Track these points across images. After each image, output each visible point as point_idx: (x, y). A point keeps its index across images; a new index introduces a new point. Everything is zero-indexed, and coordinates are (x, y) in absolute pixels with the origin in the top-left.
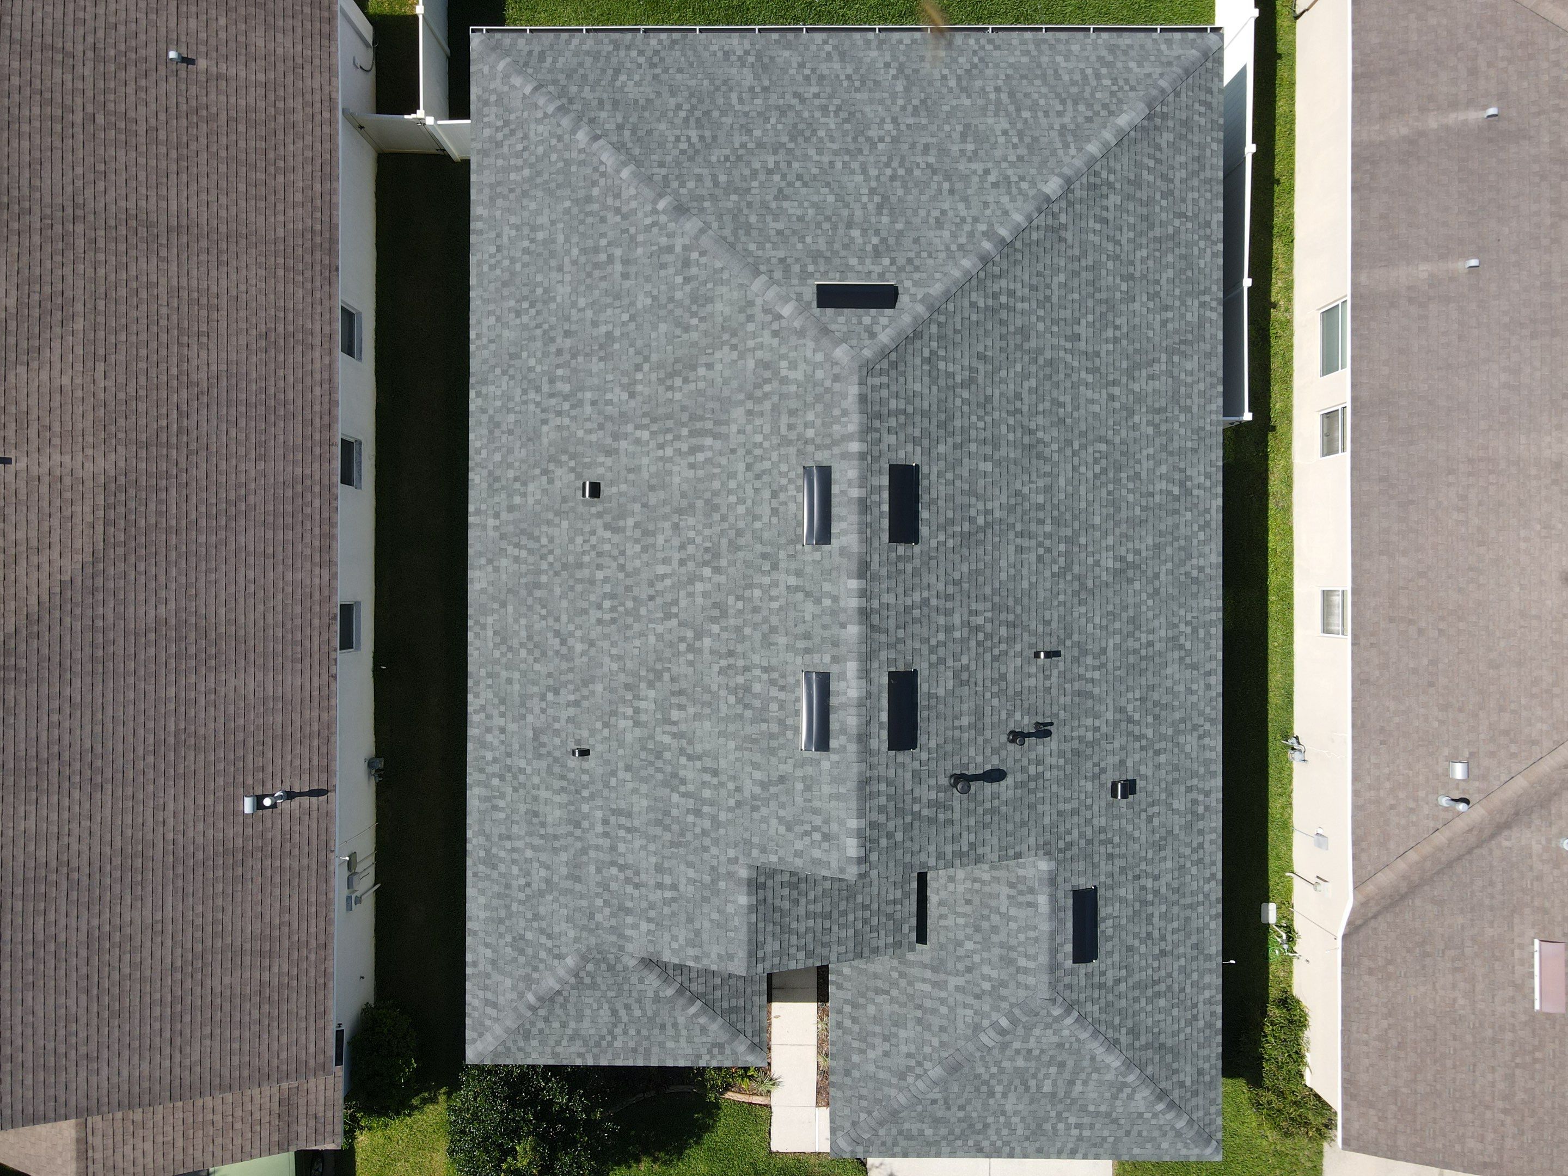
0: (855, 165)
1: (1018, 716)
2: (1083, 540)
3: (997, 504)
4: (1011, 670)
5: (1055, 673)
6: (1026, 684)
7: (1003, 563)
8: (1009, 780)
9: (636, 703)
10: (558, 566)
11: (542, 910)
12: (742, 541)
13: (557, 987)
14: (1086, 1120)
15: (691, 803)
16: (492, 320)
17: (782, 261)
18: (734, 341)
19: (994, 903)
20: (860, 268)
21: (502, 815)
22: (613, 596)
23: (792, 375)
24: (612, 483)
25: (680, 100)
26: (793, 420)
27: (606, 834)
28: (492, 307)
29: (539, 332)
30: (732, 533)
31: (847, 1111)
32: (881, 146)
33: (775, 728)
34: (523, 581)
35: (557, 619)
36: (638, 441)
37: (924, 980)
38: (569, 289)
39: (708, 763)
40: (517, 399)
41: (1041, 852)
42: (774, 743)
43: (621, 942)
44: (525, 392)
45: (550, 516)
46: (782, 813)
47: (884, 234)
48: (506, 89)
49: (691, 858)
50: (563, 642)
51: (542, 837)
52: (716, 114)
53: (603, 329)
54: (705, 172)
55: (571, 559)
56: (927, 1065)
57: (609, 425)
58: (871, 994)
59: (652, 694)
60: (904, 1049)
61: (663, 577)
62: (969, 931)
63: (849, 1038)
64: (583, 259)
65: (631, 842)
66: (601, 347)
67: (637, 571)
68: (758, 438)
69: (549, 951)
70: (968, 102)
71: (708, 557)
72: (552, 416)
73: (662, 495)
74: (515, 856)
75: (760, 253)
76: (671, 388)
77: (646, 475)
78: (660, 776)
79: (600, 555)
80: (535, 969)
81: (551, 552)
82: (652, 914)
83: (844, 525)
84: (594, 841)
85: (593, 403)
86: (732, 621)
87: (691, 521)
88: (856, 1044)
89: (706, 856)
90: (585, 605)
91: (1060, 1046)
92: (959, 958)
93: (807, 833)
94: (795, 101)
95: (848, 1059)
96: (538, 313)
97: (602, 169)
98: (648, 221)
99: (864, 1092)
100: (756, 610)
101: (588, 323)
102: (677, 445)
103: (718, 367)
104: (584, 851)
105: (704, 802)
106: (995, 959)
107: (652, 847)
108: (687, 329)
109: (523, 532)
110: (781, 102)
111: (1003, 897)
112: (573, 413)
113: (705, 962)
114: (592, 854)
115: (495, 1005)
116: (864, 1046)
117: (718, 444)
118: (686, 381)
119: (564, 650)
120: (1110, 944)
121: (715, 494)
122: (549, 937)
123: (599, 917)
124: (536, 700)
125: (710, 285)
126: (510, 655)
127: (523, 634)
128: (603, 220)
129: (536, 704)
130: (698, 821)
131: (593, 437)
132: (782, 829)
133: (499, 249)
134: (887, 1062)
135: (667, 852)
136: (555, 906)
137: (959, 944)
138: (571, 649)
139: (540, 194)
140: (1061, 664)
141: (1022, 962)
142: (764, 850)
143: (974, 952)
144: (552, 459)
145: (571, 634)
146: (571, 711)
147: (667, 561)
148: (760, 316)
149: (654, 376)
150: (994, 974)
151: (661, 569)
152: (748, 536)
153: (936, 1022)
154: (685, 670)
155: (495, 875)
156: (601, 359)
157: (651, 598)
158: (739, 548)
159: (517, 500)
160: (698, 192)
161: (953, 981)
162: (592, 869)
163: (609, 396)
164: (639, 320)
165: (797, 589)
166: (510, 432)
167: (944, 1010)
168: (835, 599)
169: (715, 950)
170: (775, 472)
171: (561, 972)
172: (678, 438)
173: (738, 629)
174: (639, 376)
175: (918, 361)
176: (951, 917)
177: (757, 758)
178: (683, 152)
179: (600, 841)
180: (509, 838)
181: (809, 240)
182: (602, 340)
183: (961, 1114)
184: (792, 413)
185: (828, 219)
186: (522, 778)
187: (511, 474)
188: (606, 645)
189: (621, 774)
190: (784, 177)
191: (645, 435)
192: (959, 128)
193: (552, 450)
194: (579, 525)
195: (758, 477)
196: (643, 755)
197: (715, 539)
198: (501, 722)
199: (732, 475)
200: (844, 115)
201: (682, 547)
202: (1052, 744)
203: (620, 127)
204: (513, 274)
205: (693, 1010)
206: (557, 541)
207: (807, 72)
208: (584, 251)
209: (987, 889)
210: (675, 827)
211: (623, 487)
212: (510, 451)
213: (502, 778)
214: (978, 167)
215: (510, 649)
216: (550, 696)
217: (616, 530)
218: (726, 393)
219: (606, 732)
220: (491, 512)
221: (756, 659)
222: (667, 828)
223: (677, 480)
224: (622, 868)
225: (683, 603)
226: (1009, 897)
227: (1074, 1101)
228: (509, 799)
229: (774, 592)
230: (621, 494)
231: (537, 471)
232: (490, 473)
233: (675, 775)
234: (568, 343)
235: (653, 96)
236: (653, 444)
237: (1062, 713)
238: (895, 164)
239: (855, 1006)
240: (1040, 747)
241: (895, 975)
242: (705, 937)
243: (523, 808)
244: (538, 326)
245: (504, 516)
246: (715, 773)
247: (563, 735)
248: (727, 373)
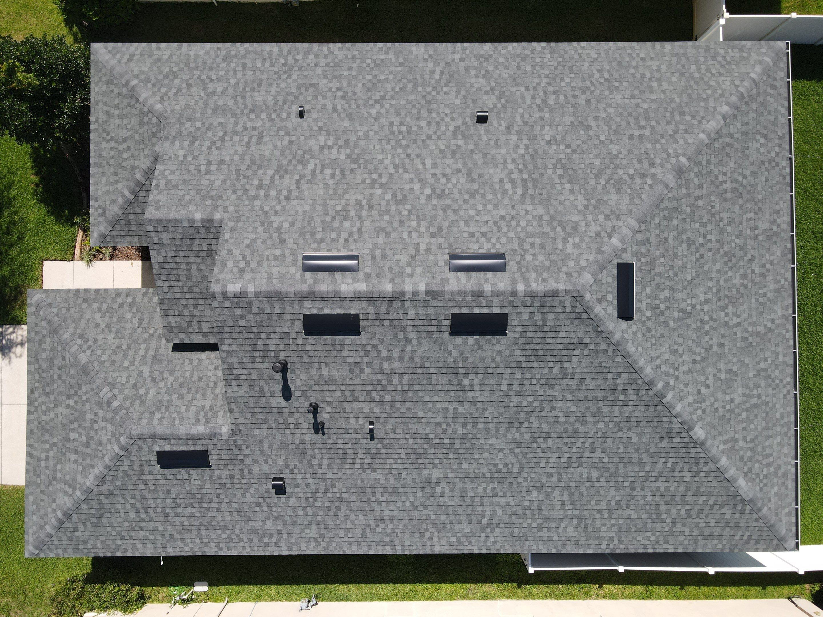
0: (710, 296)
1: (329, 410)
2: (451, 456)
3: (478, 393)
4: (361, 405)
5: (359, 436)
6: (351, 415)
7: (436, 399)
8: (284, 404)
9: (335, 147)
10: (429, 98)
11: (194, 89)
12: (450, 213)
13: (141, 99)
14: (51, 463)
15: (267, 182)
16: (594, 56)
17: (648, 240)
18: (591, 208)
19: (199, 396)
20: (644, 295)
21: (259, 65)
22: (409, 132)
23: (569, 246)
24: (487, 131)
25: (749, 178)
26: (537, 246)
27: (245, 129)
28: (603, 55)
29: (588, 84)
30: (456, 207)
31: (59, 300)
32: (722, 314)
33: (319, 236)
34: (418, 77)
35: (392, 98)
36: (517, 146)
37: (147, 350)
38: (619, 102)
39: (294, 193)
40: (542, 71)
41: (234, 427)
42: (308, 236)
43: (171, 138)
44: (547, 76)
45: (463, 93)
46: (259, 241)
47: (667, 313)
48: (752, 62)
49: (228, 183)
50: (377, 102)
51: (244, 89)
52: (741, 202)
53: (593, 124)
54: (704, 192)
55: (434, 106)
56: (89, 353)
57: (527, 128)
58: (139, 315)
59: (342, 157)
60: (100, 337)
61: (423, 163)
62: (181, 380)
63: (109, 301)
64: (640, 110)
65: (240, 144)
66: (581, 123)
67: (427, 147)
68: (523, 224)
69: (166, 94)
70: (751, 375)
71: (438, 191)
72: (532, 93)
73: (481, 161)
74: (231, 73)
75: (653, 225)
76: (555, 167)
77: (494, 151)
78: (285, 162)
79: (438, 123)
80: (154, 85)
81: (438, 93)
82: (190, 158)
83: (464, 281)
84: (241, 121)
85: (542, 119)
86: (393, 208)
87: (463, 181)
88: (105, 306)
89: (229, 192)
90: (403, 114)
91: (100, 443)
92: (162, 373)
93: (244, 258)
94: (749, 257)
95: (95, 300)
96: (601, 84)
97: (704, 122)
98: (671, 151)
99: (72, 311)
100: (402, 223)
101: (596, 114)
102: (516, 171)
103: (572, 197)
104: (234, 115)
105: (267, 191)
106: (160, 397)
107: (236, 158)
108: (597, 177)
109: (451, 76)
110: (749, 247)
111: (203, 402)
112: (534, 106)
113: (155, 192)
114: (232, 120)
115: (130, 60)
116: (103, 311)
117: (517, 198)
118: (561, 177)
119: (371, 102)
120: (171, 477)
121: (483, 196)
122: (176, 94)
123: (188, 124)
124: (337, 85)
125: (629, 191)
126: (367, 69)
127: (382, 77)
128: (669, 123)
129: (334, 85)
130: (254, 187)
131: (518, 119)
132: (247, 241)
133: (643, 59)
134: (92, 326)
135: (233, 167)
136: (197, 98)
137: (171, 373)
138: (373, 106)
139: (683, 83)
140: (365, 441)
141: (158, 416)
142: (233, 229)
143: (166, 383)
144: (502, 94)
145: (382, 106)
146: (330, 107)
147: (434, 165)
148: (609, 224)
149: (562, 156)
150: (150, 397)
151: (429, 162)
152: (454, 218)
153: (118, 358)
154: (359, 177)
155: (219, 60)
156: (572, 123)
157: (408, 156)
158: (445, 211)
159: (473, 72)
160: (692, 186)
161: (146, 370)
162: (222, 120)
163: (547, 128)
164: (601, 147)
165: (417, 250)
166: (519, 68)
167: (126, 363)
168: (411, 275)
169: (163, 198)
170: (500, 235)
171: (151, 101)
172: (521, 171)
173: (388, 212)
174: (562, 147)
175: (581, 335)
176: (190, 368)
177: (298, 225)
178: (716, 177)
179: (241, 125)
180: (244, 69)
181: (662, 260)
182: (585, 123)
183: (55, 377)
184: (542, 246)
185: (676, 275)
186: (284, 76)
187: (491, 68)
188: (376, 128)
189: (287, 138)
190: (702, 245)
191: (522, 151)
192: (735, 369)
193: (508, 94)
194: (457, 111)
195: (496, 224)
196: (300, 152)
197: (451, 196)
198: (323, 64)
199: (496, 207)
200: (742, 289)
201: (444, 175)
202: (310, 435)
203: (731, 135)
204: (626, 68)
205: (127, 193)
206: (446, 97)
207: (768, 266)
208: (646, 111)
209: (209, 391)
210: (250, 172)
211: (485, 138)
212: (506, 68)
213: (285, 64)
214: (711, 381)
215: (372, 69)
216: (340, 94)
217: (455, 134)
218: (554, 202)
219: (316, 128)
220: (464, 56)
221: (367, 223)
222: (249, 167)
223: (491, 171)
224: (222, 139)
225: (406, 176)
226: (203, 406)
227: (63, 454)
228: (270, 69)
229: (414, 235)
230: (480, 136)
231: (493, 84)
232: (491, 56)
233: (286, 172)
234: (582, 102)
235: (751, 160)
236: (515, 156)
237: (330, 442)
238: (711, 323)
239: (131, 305)
240: (306, 426)
241: (152, 331)
242: (173, 192)
243: (264, 77)
244: (592, 84)
245: (462, 65)
246: (287, 198)
247: (314, 102)
248: (568, 203)
